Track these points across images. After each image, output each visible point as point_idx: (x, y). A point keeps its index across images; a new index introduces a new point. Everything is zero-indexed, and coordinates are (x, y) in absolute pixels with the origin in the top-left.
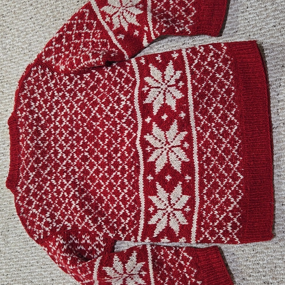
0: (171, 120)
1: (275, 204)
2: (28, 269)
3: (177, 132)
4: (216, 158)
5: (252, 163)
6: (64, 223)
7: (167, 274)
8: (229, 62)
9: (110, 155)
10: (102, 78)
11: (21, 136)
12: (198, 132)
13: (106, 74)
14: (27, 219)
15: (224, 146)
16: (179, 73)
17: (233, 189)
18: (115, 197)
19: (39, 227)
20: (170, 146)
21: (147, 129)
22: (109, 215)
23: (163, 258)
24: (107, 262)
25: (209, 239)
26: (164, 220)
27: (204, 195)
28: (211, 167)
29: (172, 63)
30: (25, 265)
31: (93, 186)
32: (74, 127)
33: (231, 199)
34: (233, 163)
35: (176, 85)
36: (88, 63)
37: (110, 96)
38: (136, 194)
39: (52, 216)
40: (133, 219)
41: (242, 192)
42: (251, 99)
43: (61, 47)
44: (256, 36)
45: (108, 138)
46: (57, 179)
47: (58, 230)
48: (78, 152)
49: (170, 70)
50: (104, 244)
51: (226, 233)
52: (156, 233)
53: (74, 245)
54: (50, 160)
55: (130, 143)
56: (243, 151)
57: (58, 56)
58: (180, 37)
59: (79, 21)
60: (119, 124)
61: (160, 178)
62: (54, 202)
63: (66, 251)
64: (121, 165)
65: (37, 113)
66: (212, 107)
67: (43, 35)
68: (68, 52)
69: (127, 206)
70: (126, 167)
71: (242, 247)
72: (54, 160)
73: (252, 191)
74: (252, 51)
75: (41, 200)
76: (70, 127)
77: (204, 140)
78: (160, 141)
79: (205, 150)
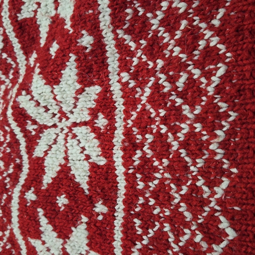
0: (64, 56)
3: (78, 86)
4: (166, 162)
12: (124, 87)
15: (185, 127)
20: (69, 123)
28: (152, 186)
34: (211, 184)
38: (9, 227)
56: (241, 149)
61: (48, 199)
66: (158, 13)
77: (138, 110)
78: (47, 110)
79: (139, 137)
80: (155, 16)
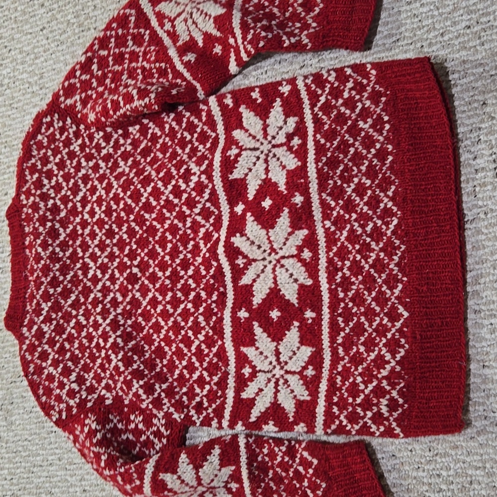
0: (278, 209)
1: (469, 365)
2: (44, 471)
3: (290, 230)
4: (360, 278)
5: (425, 288)
6: (101, 391)
7: (275, 488)
8: (383, 99)
9: (175, 273)
10: (159, 133)
11: (28, 239)
12: (327, 230)
13: (167, 126)
14: (40, 383)
15: (373, 256)
16: (292, 121)
17: (389, 336)
18: (184, 349)
19: (59, 399)
20: (277, 257)
21: (237, 226)
22: (174, 380)
23: (267, 459)
24: (168, 464)
25: (348, 428)
26: (269, 391)
27: (339, 347)
28: (350, 294)
29: (280, 103)
30: (40, 463)
31: (147, 328)
32: (113, 223)
33: (386, 355)
34: (391, 288)
35: (287, 144)
36: (131, 108)
37: (173, 165)
38: (220, 343)
39: (80, 380)
40: (215, 388)
41: (405, 343)
42: (424, 167)
43: (90, 79)
44: (434, 48)
45: (171, 241)
46: (87, 314)
47: (89, 405)
48: (122, 267)
49: (277, 117)
50: (167, 431)
51: (378, 418)
52: (255, 414)
53: (115, 431)
54: (75, 281)
55: (208, 251)
56: (409, 266)
57: (87, 96)
58: (296, 54)
59: (120, 32)
60: (190, 216)
61: (261, 314)
62: (83, 356)
63: (100, 444)
64: (194, 290)
65: (54, 198)
66: (351, 184)
67: (62, 58)
68: (103, 87)
69: (205, 365)
70: (203, 294)
71: (409, 444)
72: (82, 280)
73: (424, 341)
74: (422, 76)
75: (62, 351)
76: (107, 223)
77: (338, 246)
78: (259, 247)
79: (340, 263)
80: (349, 186)
